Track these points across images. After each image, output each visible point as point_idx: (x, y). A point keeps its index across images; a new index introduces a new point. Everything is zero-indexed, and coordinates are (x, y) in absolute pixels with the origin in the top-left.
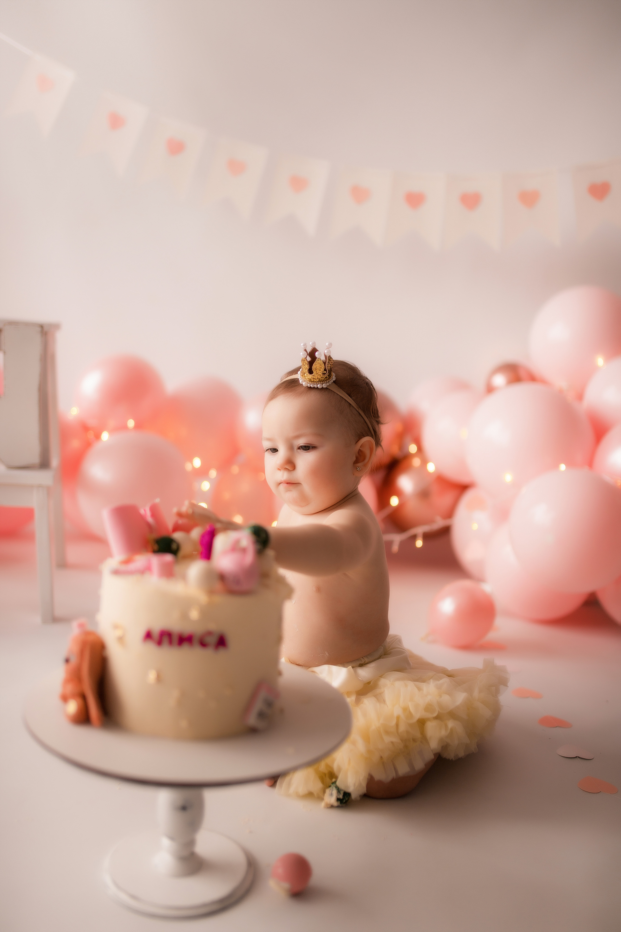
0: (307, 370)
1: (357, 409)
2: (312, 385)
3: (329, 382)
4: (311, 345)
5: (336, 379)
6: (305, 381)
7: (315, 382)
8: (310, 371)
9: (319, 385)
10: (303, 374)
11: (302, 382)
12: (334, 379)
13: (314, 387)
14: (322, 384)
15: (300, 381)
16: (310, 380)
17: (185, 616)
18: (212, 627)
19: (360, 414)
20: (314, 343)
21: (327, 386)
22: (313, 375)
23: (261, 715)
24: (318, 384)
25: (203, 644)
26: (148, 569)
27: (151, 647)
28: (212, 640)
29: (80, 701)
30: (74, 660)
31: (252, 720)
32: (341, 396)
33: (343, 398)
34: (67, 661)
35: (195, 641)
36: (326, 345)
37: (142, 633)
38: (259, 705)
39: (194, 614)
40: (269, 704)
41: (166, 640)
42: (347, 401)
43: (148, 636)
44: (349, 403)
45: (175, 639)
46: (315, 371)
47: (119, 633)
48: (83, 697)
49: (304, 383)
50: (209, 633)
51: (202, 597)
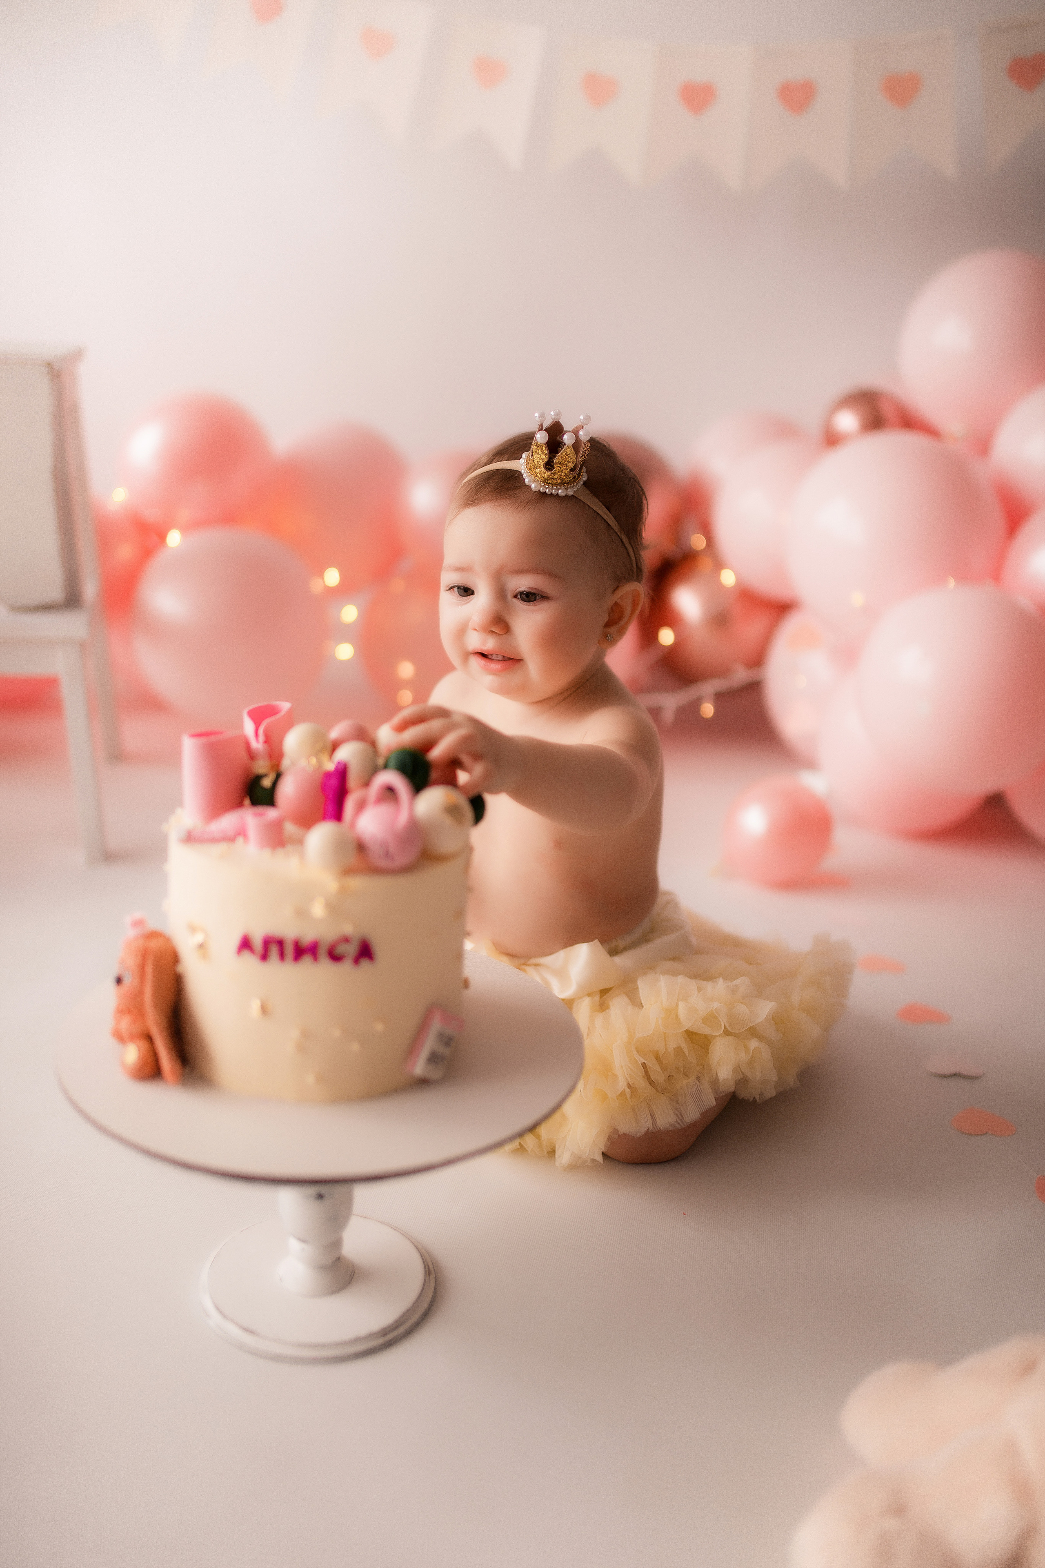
0: (542, 464)
1: (619, 534)
2: (547, 490)
3: (576, 485)
4: (553, 417)
5: (588, 479)
6: (534, 481)
7: (555, 484)
8: (549, 465)
9: (560, 491)
10: (531, 469)
11: (530, 481)
12: (584, 479)
13: (552, 493)
14: (567, 489)
15: (526, 480)
16: (545, 481)
17: (302, 913)
18: (348, 929)
19: (622, 542)
20: (559, 414)
21: (575, 491)
22: (553, 471)
23: (434, 1059)
24: (560, 489)
25: (335, 957)
26: (241, 832)
27: (250, 961)
28: (351, 949)
29: (143, 1044)
30: (128, 980)
31: (419, 1068)
32: (595, 511)
33: (597, 513)
34: (119, 981)
35: (322, 952)
36: (581, 419)
37: (236, 941)
38: (429, 1044)
39: (318, 910)
40: (447, 1040)
41: (274, 951)
42: (605, 520)
43: (246, 944)
44: (607, 523)
45: (289, 950)
46: (558, 466)
47: (199, 938)
48: (149, 1038)
49: (533, 486)
50: (346, 940)
51: (330, 883)
